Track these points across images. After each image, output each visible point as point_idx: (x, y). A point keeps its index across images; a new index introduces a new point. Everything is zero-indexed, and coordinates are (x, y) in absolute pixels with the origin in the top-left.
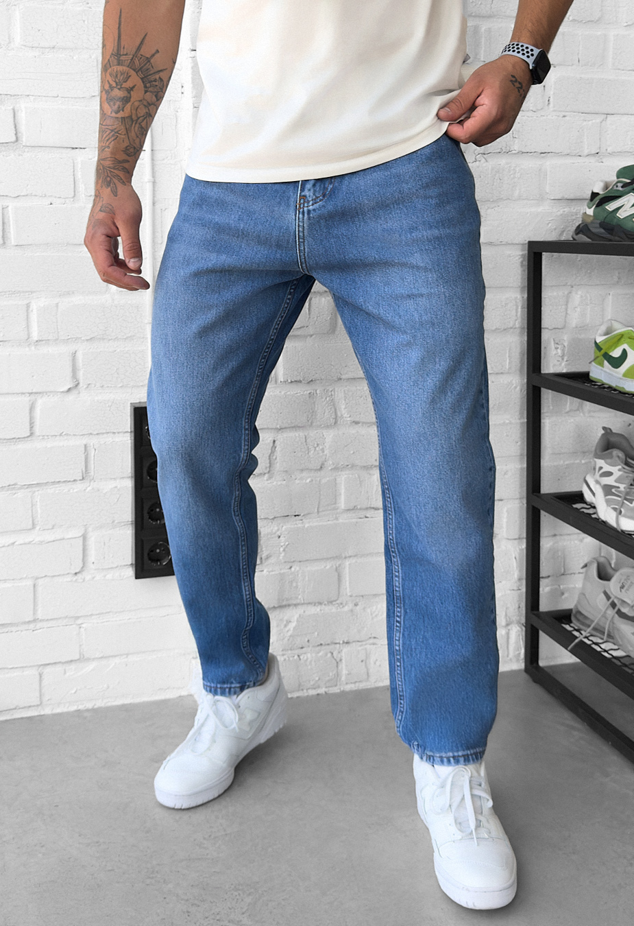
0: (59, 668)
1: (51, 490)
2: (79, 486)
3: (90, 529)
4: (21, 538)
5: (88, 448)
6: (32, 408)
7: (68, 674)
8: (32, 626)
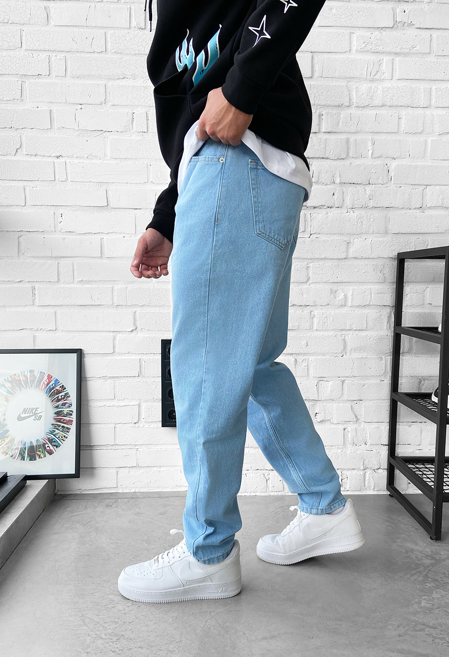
0: (127, 470)
1: (123, 381)
2: (137, 379)
3: (142, 402)
4: (109, 403)
5: (141, 361)
6: (114, 339)
7: (130, 473)
8: (113, 448)
